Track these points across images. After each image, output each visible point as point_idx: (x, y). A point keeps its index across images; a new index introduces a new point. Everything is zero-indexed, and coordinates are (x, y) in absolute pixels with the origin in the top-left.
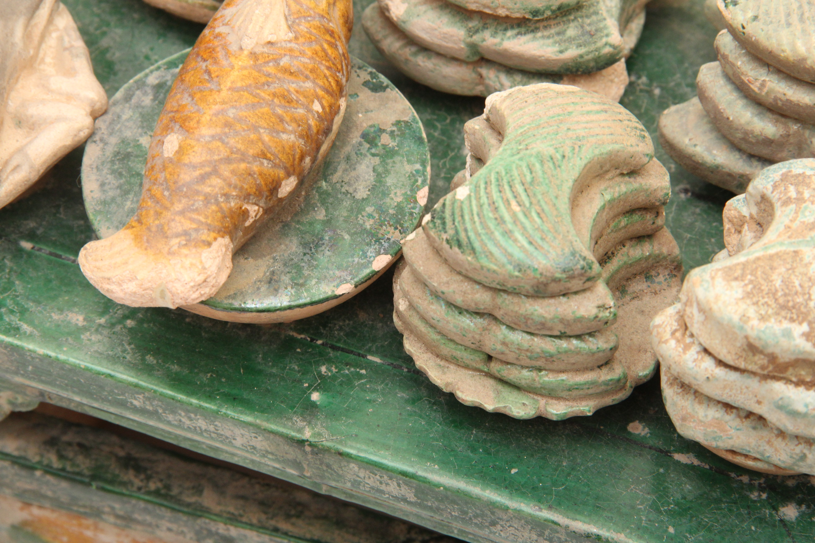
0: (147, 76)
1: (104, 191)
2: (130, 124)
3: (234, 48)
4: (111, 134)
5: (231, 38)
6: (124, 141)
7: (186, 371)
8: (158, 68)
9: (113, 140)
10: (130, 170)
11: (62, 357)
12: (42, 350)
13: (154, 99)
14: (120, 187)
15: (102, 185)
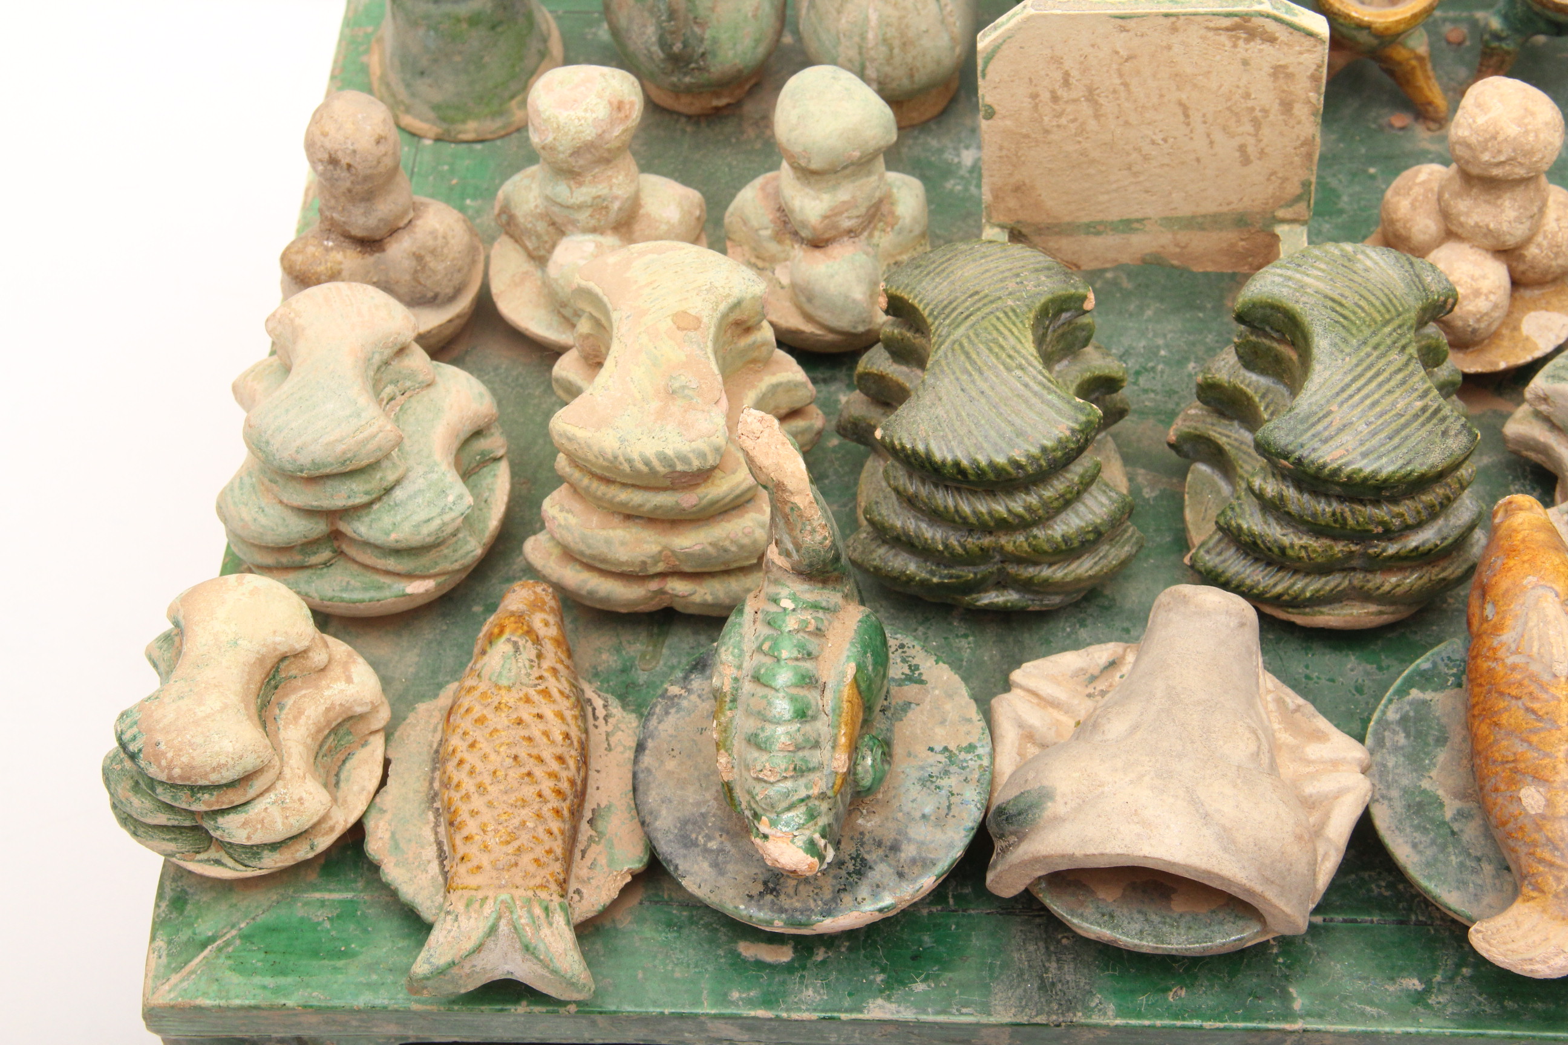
0: (1384, 712)
1: (1420, 852)
2: (1400, 771)
3: (1546, 677)
4: (1388, 787)
5: (1535, 668)
6: (1405, 791)
7: (1552, 1007)
8: (1390, 701)
9: (1395, 793)
10: (1432, 821)
11: (1423, 1030)
12: (1399, 1030)
13: (1408, 736)
14: (1433, 842)
15: (1415, 846)
